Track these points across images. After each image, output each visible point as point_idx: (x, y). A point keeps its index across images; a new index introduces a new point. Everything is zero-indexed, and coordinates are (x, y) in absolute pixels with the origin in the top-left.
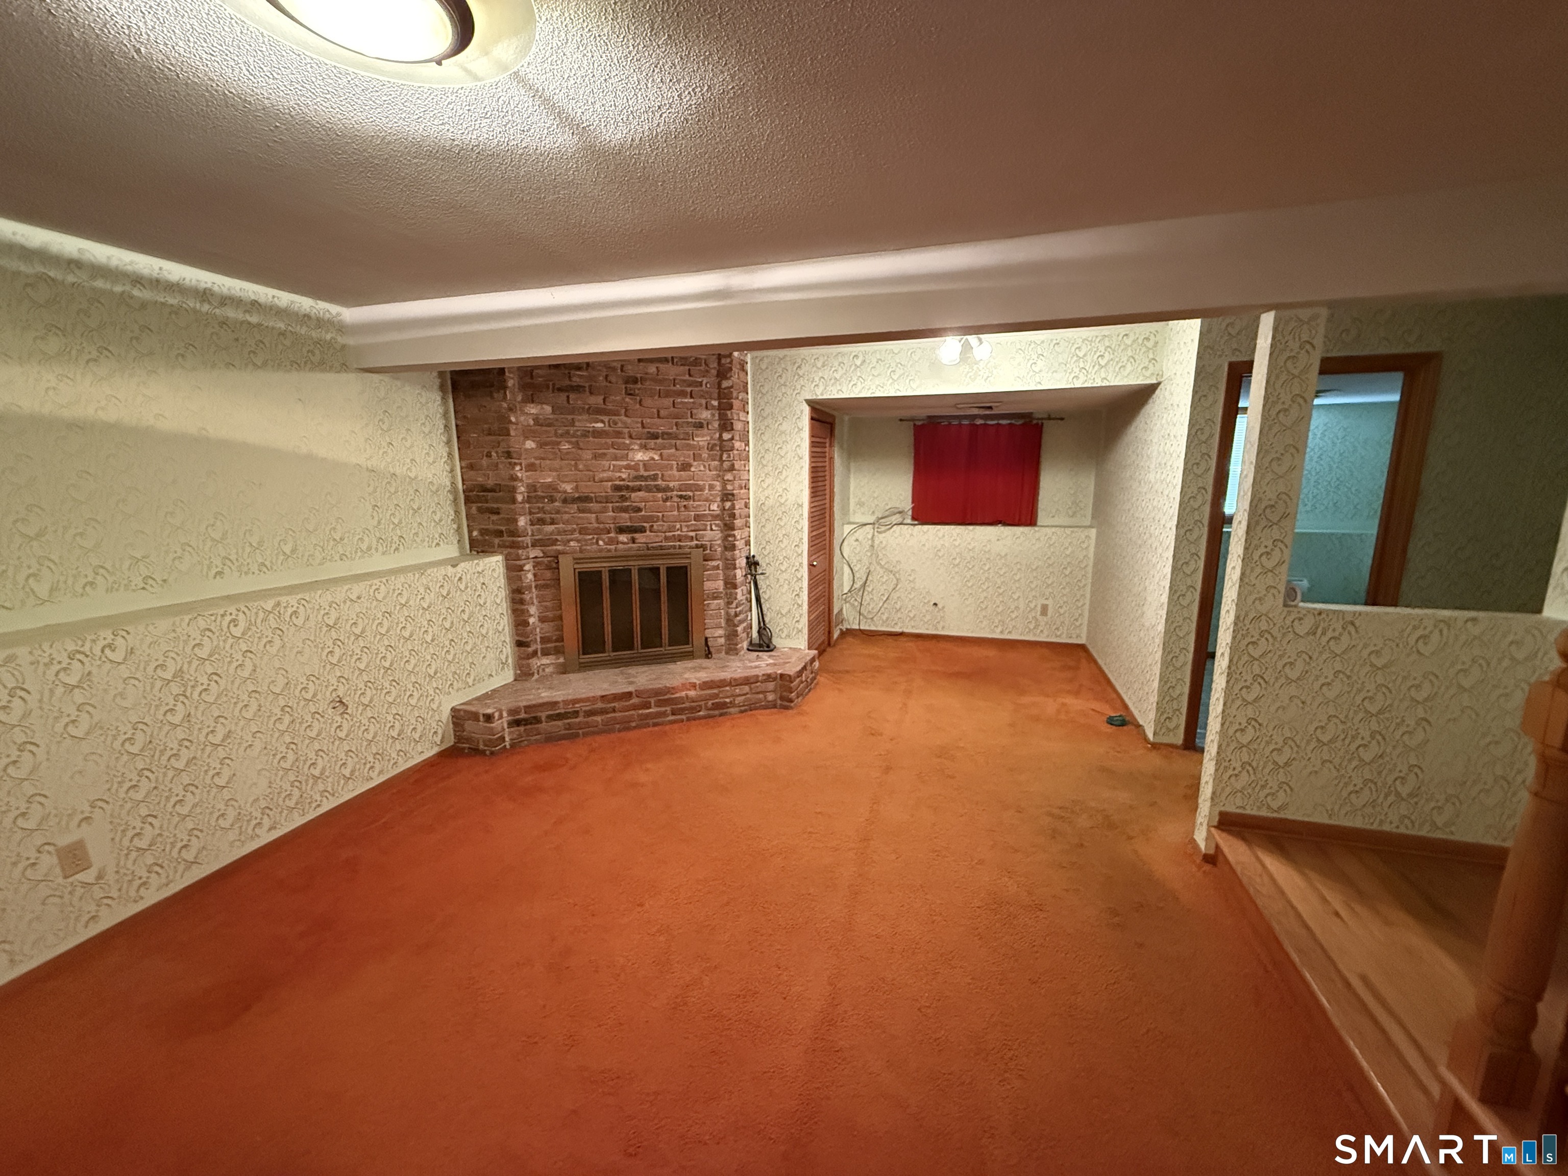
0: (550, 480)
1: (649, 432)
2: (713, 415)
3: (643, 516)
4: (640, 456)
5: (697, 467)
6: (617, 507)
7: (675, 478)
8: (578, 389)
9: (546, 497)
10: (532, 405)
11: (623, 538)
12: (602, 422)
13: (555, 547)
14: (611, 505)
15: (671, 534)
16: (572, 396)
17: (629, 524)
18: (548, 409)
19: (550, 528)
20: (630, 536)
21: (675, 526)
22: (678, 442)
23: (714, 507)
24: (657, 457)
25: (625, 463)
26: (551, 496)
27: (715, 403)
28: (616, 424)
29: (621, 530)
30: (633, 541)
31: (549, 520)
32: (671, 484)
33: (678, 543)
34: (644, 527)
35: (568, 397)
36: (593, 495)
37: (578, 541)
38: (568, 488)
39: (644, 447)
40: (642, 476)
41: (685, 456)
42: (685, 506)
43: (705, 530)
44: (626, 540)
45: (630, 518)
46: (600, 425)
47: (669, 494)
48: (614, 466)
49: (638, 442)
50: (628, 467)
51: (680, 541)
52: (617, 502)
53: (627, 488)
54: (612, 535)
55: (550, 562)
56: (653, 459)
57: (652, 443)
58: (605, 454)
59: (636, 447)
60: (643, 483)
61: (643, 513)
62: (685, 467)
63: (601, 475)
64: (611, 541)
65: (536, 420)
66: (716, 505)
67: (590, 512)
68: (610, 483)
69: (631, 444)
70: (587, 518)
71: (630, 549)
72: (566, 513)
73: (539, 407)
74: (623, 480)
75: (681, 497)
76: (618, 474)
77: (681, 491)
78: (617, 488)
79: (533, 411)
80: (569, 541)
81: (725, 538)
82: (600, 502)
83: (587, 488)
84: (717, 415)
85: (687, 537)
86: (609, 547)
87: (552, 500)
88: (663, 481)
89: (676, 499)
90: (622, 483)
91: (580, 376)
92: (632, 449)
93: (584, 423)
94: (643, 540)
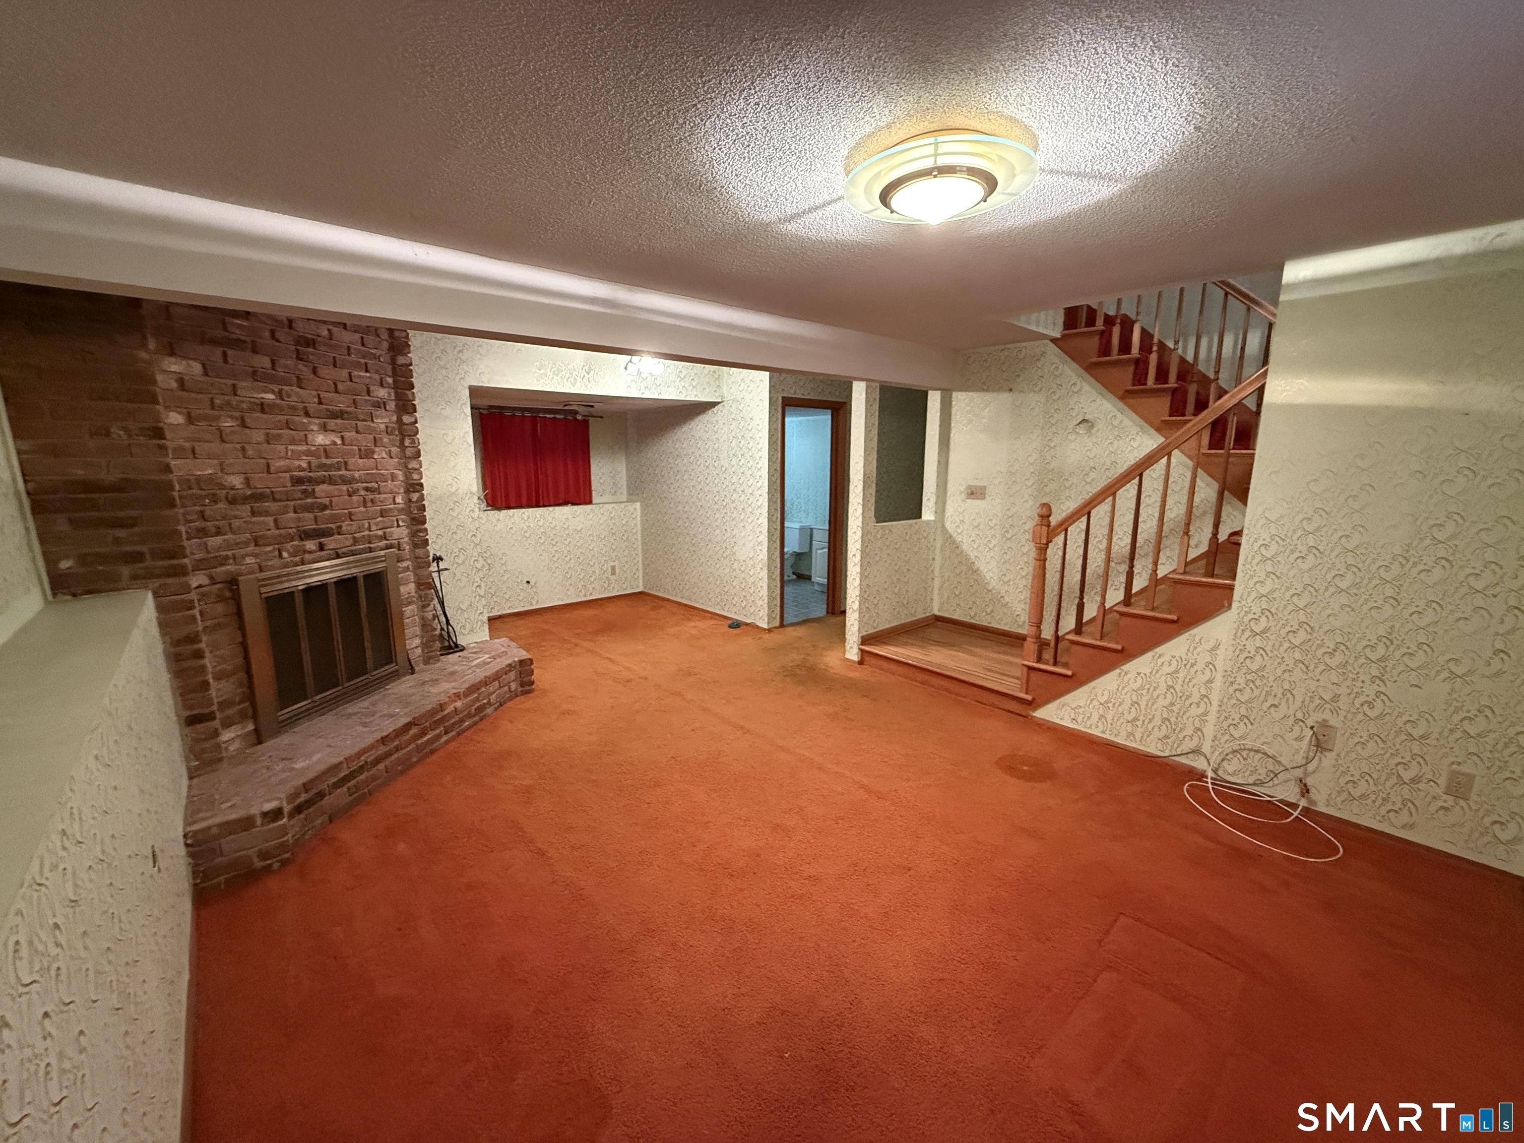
0: (210, 472)
1: (327, 410)
2: (389, 394)
3: (329, 515)
4: (321, 439)
5: (380, 454)
6: (300, 505)
7: (359, 467)
8: (238, 344)
9: (206, 496)
10: (173, 359)
11: (308, 545)
12: (273, 392)
13: (224, 568)
14: (292, 503)
15: (360, 535)
16: (230, 353)
17: (314, 526)
18: (197, 368)
19: (214, 542)
20: (317, 542)
21: (363, 525)
22: (359, 423)
23: (399, 499)
24: (338, 441)
25: (305, 448)
26: (214, 495)
27: (390, 380)
28: (289, 396)
29: (306, 535)
31: (213, 530)
32: (357, 475)
33: (367, 545)
34: (331, 529)
35: (225, 354)
36: (268, 490)
37: (255, 556)
38: (237, 481)
39: (324, 428)
40: (324, 465)
41: (366, 441)
42: (372, 500)
43: (392, 527)
44: (313, 548)
45: (315, 519)
46: (271, 396)
47: (355, 486)
48: (292, 451)
49: (317, 421)
50: (308, 453)
51: (370, 543)
52: (300, 499)
53: (310, 480)
54: (296, 542)
55: (219, 589)
56: (335, 443)
57: (332, 423)
58: (280, 436)
59: (315, 428)
60: (326, 474)
61: (329, 511)
62: (367, 454)
63: (278, 464)
64: (297, 552)
65: (181, 382)
66: (400, 497)
67: (267, 513)
68: (288, 475)
69: (310, 423)
70: (263, 522)
72: (235, 517)
73: (184, 362)
74: (304, 470)
75: (367, 489)
76: (297, 463)
77: (366, 482)
78: (297, 481)
79: (174, 368)
80: (243, 557)
81: (413, 535)
82: (281, 500)
83: (261, 482)
84: (393, 394)
85: (375, 537)
86: (296, 559)
87: (215, 500)
88: (346, 469)
89: (363, 493)
90: (302, 474)
91: (240, 327)
92: (312, 430)
93: (251, 392)
94: (332, 546)
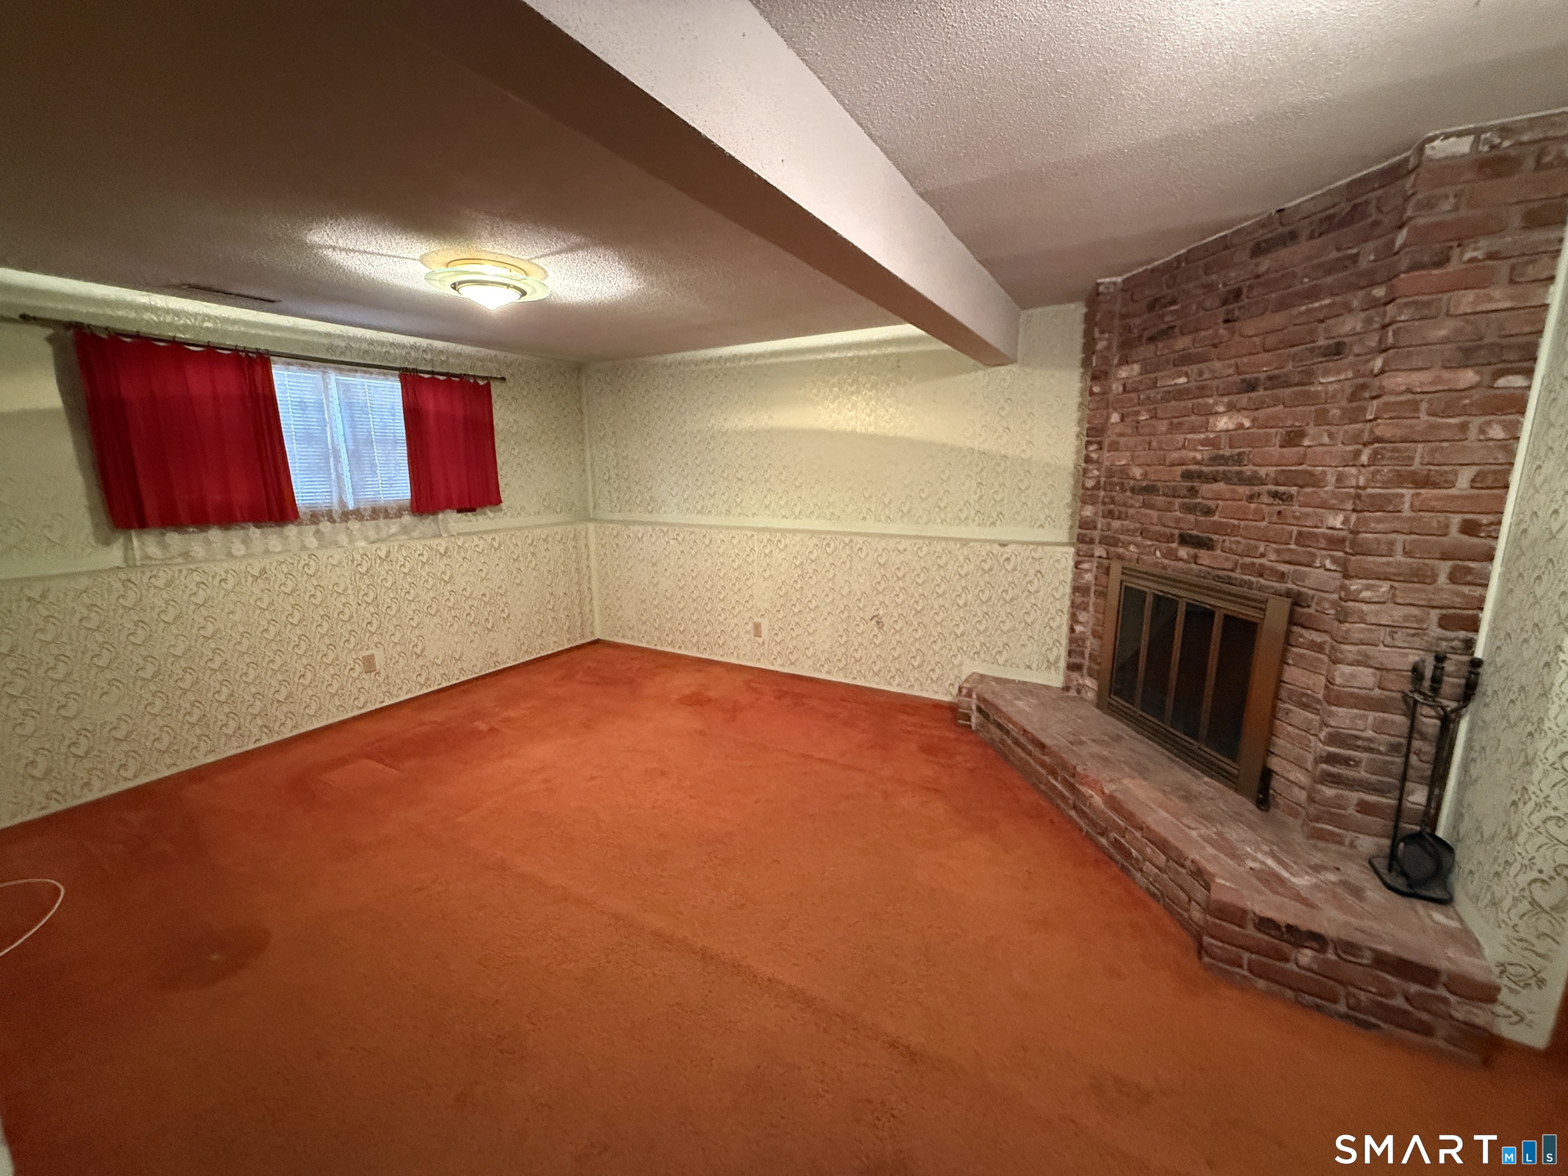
0: (1124, 463)
1: (1246, 381)
3: (1214, 522)
4: (1224, 423)
6: (1185, 504)
7: (1272, 460)
8: (1168, 332)
9: (1119, 484)
10: (1125, 367)
11: (1183, 552)
12: (1186, 375)
14: (1177, 500)
15: (1248, 560)
16: (1161, 345)
17: (1195, 532)
18: (1137, 368)
19: (1116, 524)
20: (1192, 551)
21: (1256, 548)
22: (1291, 391)
23: (1336, 521)
24: (1247, 424)
25: (1203, 436)
26: (1123, 483)
28: (1202, 375)
29: (1185, 540)
30: (1195, 558)
31: (1117, 514)
32: (1262, 471)
33: (1258, 580)
34: (1211, 540)
35: (1157, 346)
36: (1160, 484)
37: (1137, 545)
38: (1139, 473)
39: (1232, 408)
40: (1222, 457)
41: (1296, 416)
42: (1280, 513)
43: (1311, 565)
44: (1185, 557)
45: (1197, 524)
46: (1183, 380)
47: (1257, 489)
48: (1190, 440)
49: (1227, 399)
50: (1206, 442)
51: (1261, 576)
52: (1185, 497)
53: (1200, 476)
54: (1174, 545)
55: (1108, 566)
56: (1240, 426)
57: (1247, 398)
58: (1182, 424)
59: (1222, 408)
60: (1221, 468)
61: (1216, 518)
62: (1293, 438)
63: (1173, 456)
64: (1171, 555)
65: (1125, 386)
67: (1154, 508)
68: (1181, 468)
69: (1216, 404)
70: (1151, 517)
71: (1189, 572)
72: (1132, 506)
73: (1131, 367)
74: (1197, 463)
75: (1275, 495)
76: (1192, 454)
77: (1277, 484)
78: (1187, 475)
79: (1124, 374)
82: (1167, 495)
83: (1157, 474)
84: (1377, 318)
85: (1274, 572)
86: (1166, 561)
87: (1123, 490)
88: (1253, 464)
89: (1267, 498)
90: (1194, 467)
92: (1217, 413)
93: (1167, 380)
94: (1206, 562)
